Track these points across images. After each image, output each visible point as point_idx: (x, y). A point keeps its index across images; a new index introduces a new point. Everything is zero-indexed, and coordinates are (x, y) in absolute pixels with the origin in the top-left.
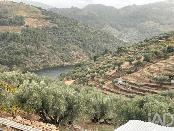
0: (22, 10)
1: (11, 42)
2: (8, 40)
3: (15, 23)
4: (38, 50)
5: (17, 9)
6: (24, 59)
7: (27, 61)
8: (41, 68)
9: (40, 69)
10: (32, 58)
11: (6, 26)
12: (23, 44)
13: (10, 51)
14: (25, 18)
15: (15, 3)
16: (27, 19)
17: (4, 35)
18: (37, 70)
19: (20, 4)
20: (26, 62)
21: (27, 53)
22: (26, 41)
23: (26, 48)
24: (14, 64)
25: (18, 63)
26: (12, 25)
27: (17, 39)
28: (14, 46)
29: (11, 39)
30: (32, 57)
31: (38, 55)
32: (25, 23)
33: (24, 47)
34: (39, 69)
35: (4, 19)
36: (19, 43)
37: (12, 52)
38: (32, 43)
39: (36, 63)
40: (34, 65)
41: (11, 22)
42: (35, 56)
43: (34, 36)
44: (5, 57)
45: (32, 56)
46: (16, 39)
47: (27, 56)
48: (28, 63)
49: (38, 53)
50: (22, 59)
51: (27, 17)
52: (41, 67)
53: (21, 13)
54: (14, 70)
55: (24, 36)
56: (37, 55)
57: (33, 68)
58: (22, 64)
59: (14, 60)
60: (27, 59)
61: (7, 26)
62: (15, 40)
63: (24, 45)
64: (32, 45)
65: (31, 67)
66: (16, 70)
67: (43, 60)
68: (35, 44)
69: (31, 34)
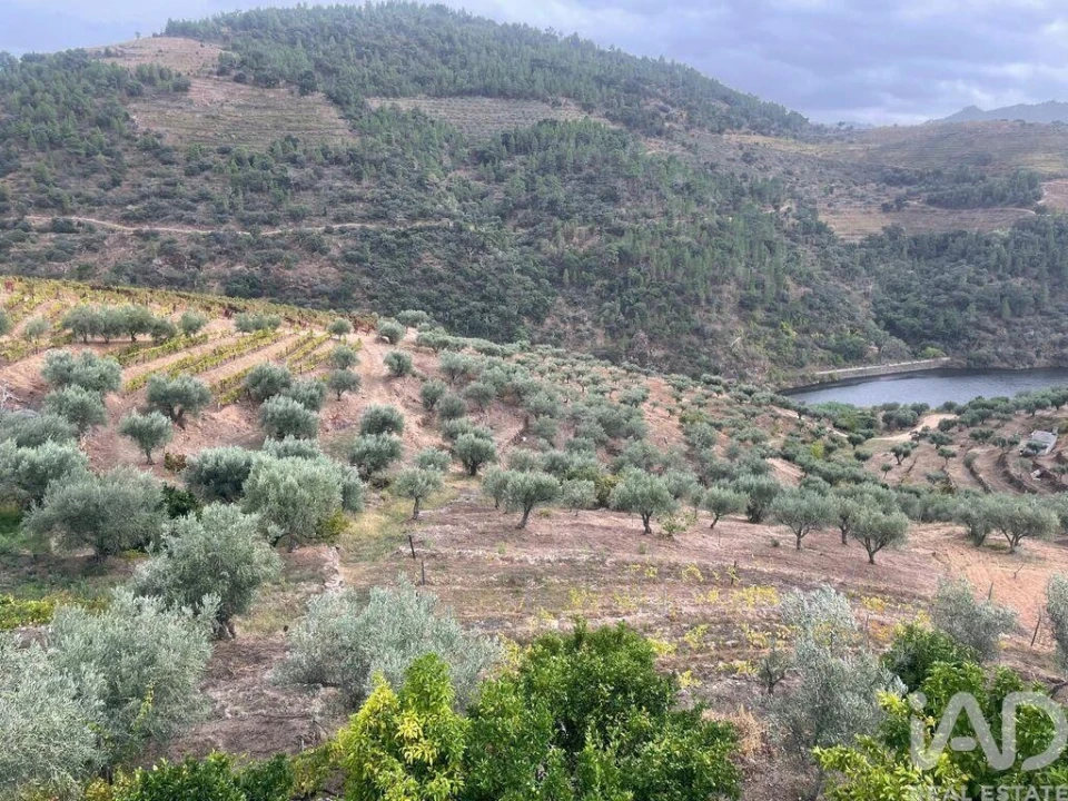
0: (1049, 150)
1: (960, 264)
2: (953, 256)
3: (1002, 198)
4: (1053, 295)
5: (1032, 149)
6: (978, 326)
7: (993, 332)
8: (1040, 362)
9: (1036, 365)
10: (1017, 325)
11: (968, 208)
12: (1000, 272)
13: (939, 295)
14: (1049, 179)
15: (1031, 125)
16: (1059, 181)
17: (946, 240)
18: (1022, 367)
19: (1047, 127)
20: (983, 334)
21: (999, 304)
22: (1014, 263)
23: (1004, 287)
24: (937, 339)
25: (951, 337)
26: (989, 205)
27: (985, 252)
28: (957, 278)
29: (963, 255)
30: (1017, 320)
31: (1049, 314)
32: (1039, 197)
33: (997, 284)
34: (1028, 366)
35: (967, 186)
36: (985, 269)
37: (943, 298)
38: (1035, 271)
39: (1027, 344)
40: (1012, 350)
41: (988, 193)
42: (1031, 318)
43: (1052, 245)
44: (916, 312)
45: (1020, 316)
46: (978, 253)
47: (999, 316)
48: (994, 341)
49: (1050, 309)
50: (972, 324)
51: (1056, 176)
52: (1043, 359)
53: (1041, 163)
54: (928, 358)
55: (1012, 243)
56: (1041, 313)
57: (1005, 360)
58: (966, 341)
59: (941, 324)
60: (992, 326)
61: (974, 207)
62: (976, 257)
63: (1000, 278)
64: (1036, 278)
65: (997, 354)
66: (935, 356)
67: (1060, 334)
68: (1046, 274)
69: (1044, 236)
